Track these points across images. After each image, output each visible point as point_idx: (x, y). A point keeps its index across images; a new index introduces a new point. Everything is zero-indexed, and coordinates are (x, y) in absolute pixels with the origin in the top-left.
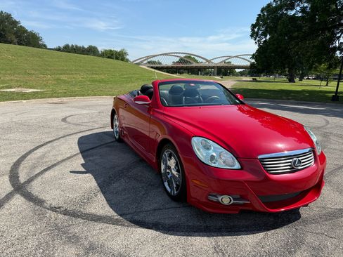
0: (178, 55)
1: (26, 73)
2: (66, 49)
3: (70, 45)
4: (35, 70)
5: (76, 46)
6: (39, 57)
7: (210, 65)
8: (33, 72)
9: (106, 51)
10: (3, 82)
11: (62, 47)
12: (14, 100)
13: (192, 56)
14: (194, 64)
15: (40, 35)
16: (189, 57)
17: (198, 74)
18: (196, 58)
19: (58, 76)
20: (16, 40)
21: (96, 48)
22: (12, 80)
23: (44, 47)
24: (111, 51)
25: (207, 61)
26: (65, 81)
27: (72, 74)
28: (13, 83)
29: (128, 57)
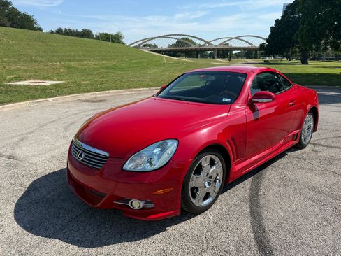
0: (174, 37)
1: (32, 61)
2: (59, 32)
4: (42, 57)
5: (70, 30)
6: (42, 42)
7: (210, 47)
8: (40, 59)
9: (101, 34)
10: (10, 72)
12: (36, 98)
13: (190, 38)
14: (193, 47)
15: (34, 18)
16: (187, 39)
17: (197, 57)
18: (194, 40)
19: (67, 63)
21: (91, 32)
22: (18, 70)
24: (106, 34)
25: (206, 42)
26: (77, 68)
27: (82, 60)
28: (21, 74)
29: (123, 41)
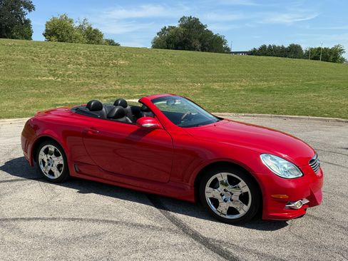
2: (265, 51)
3: (267, 46)
5: (274, 46)
11: (258, 49)
20: (199, 46)
23: (228, 51)
